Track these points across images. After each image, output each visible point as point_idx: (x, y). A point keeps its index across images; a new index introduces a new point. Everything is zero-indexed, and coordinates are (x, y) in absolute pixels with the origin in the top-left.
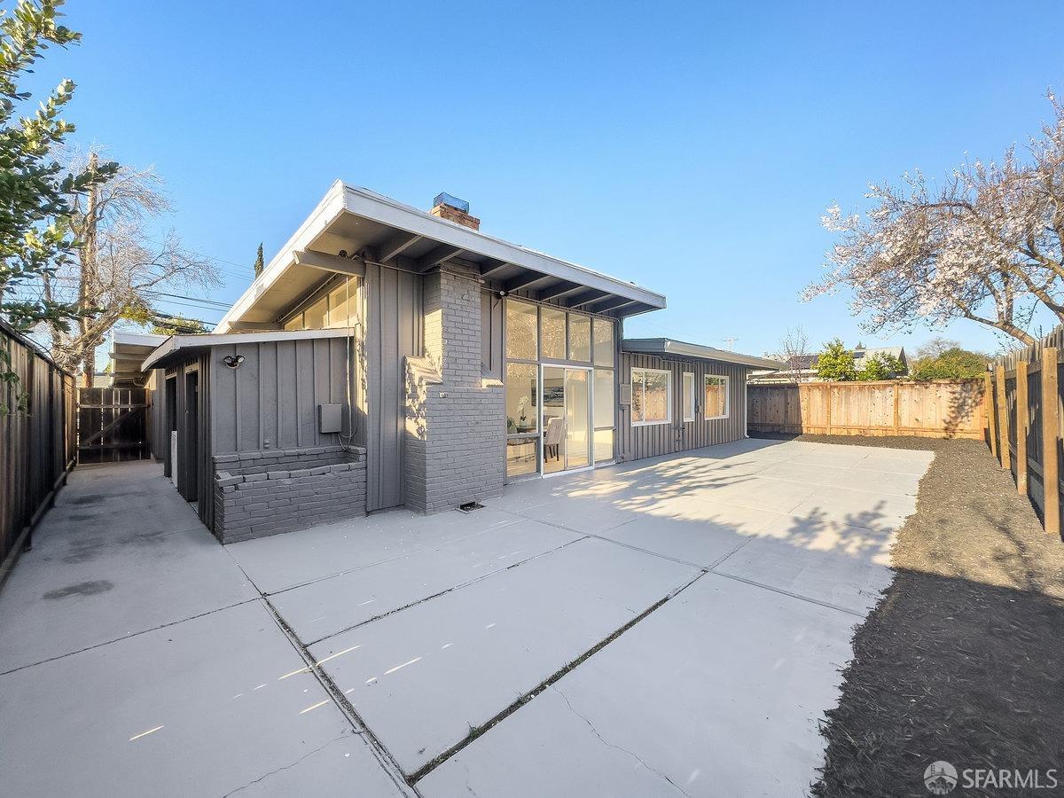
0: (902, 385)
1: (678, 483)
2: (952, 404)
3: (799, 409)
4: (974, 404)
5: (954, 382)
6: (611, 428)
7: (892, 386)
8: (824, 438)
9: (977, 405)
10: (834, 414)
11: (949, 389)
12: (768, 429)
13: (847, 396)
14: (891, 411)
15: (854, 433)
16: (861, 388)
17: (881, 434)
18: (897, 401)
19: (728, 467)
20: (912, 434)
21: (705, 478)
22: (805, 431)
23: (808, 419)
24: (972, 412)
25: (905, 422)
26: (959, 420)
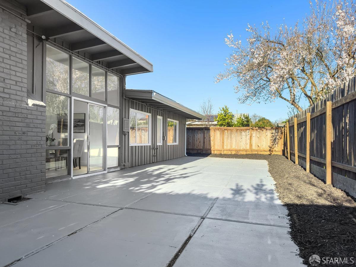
0: (253, 129)
1: (163, 177)
2: (272, 139)
3: (210, 141)
4: (279, 139)
5: (272, 128)
6: (117, 146)
7: (249, 129)
8: (221, 156)
9: (280, 139)
10: (225, 144)
11: (270, 132)
12: (195, 152)
13: (231, 134)
14: (248, 141)
15: (233, 153)
16: (237, 130)
17: (244, 153)
18: (251, 137)
19: (185, 169)
20: (256, 153)
21: (177, 174)
22: (212, 152)
23: (214, 146)
24: (279, 142)
25: (254, 147)
26: (274, 146)
